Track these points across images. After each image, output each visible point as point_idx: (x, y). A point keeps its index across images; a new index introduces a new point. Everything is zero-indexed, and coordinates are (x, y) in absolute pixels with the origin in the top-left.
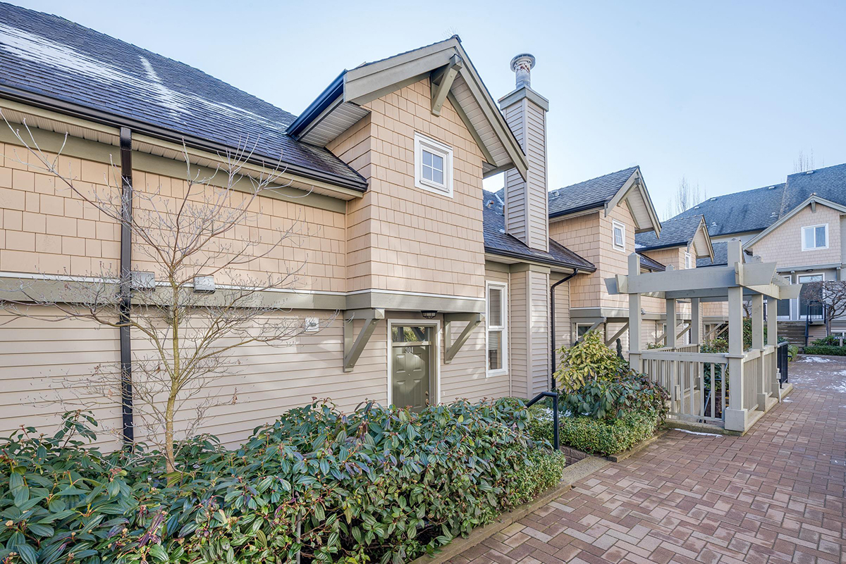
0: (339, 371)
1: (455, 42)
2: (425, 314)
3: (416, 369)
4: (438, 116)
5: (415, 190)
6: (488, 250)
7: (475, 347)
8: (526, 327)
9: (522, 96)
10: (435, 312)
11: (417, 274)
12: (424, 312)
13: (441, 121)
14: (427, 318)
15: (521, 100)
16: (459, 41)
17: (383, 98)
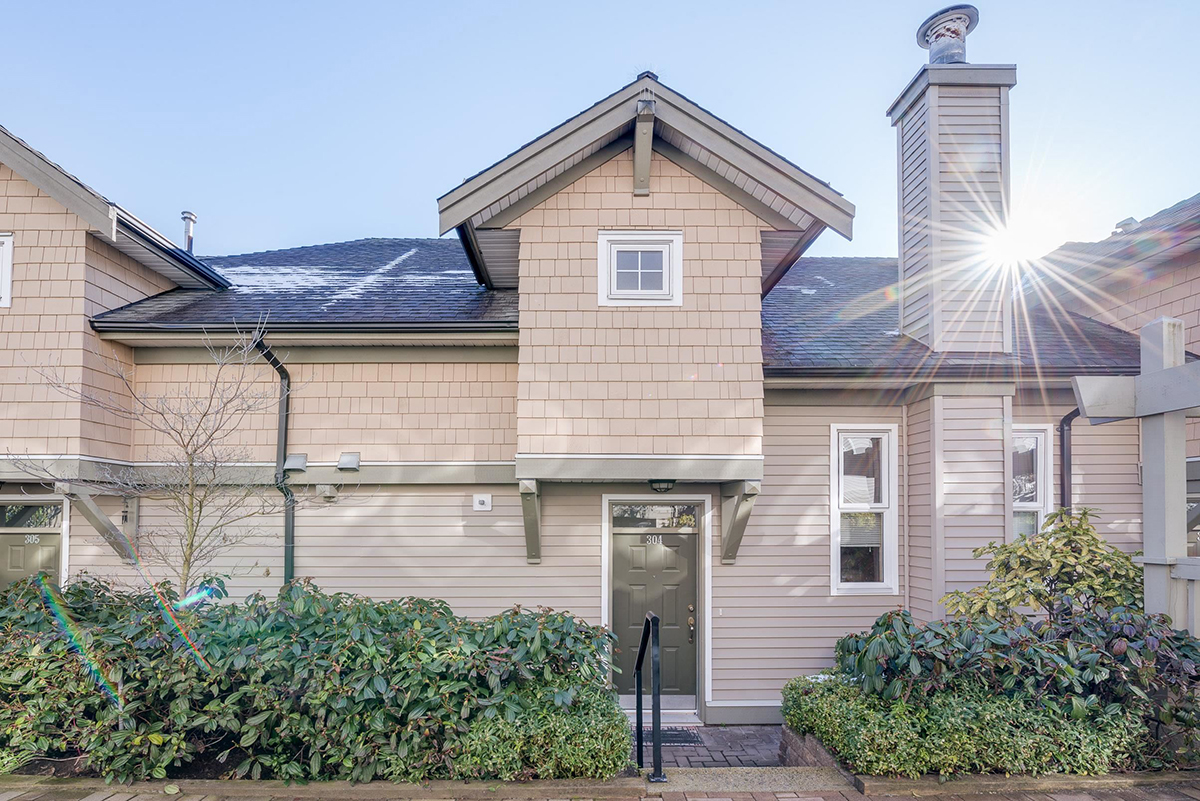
0: (523, 562)
1: (647, 83)
2: (656, 486)
3: (668, 568)
4: (648, 195)
5: (600, 310)
6: (769, 372)
7: (794, 540)
8: (931, 505)
9: (924, 86)
10: (673, 481)
11: (596, 427)
12: (652, 482)
13: (657, 200)
14: (656, 491)
15: (923, 93)
16: (653, 77)
17: (541, 206)
